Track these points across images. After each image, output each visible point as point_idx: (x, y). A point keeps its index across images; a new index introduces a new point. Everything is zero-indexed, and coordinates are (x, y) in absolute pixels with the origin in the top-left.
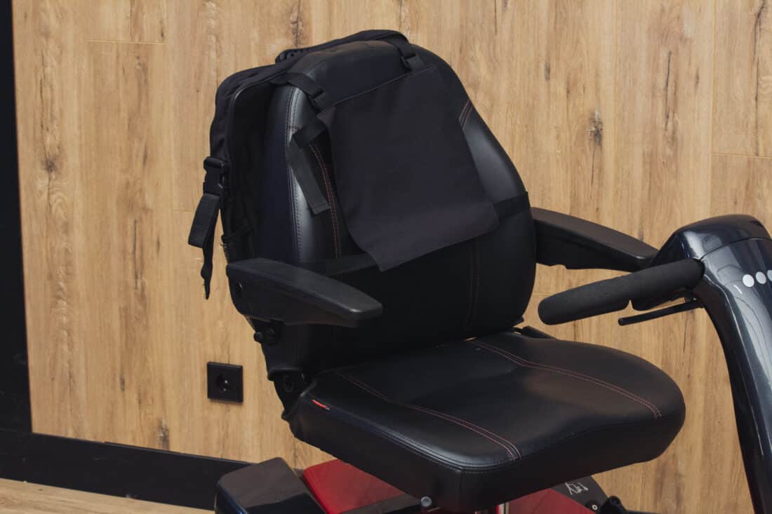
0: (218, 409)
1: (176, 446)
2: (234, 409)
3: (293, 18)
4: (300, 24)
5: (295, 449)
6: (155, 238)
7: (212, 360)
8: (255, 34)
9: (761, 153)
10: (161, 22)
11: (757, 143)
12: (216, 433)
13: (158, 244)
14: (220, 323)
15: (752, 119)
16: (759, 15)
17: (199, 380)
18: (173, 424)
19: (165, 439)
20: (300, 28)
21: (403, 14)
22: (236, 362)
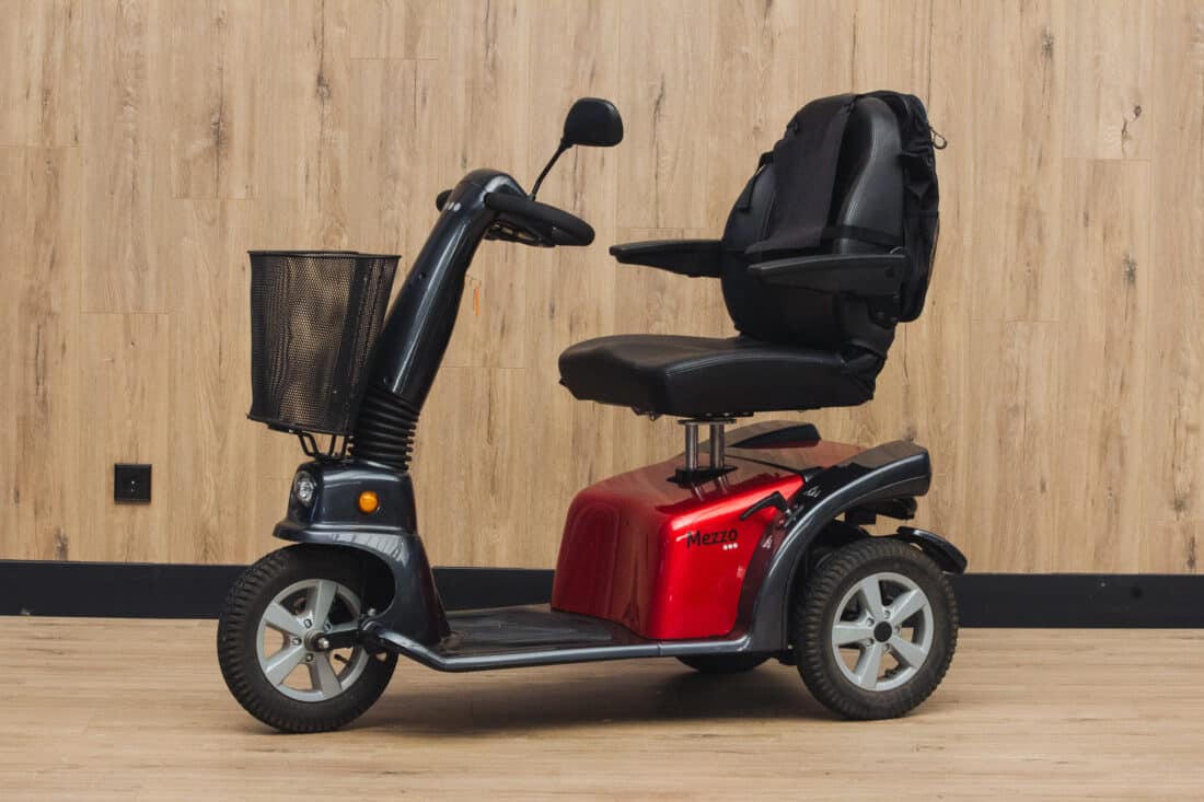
0: (124, 510)
1: (75, 556)
2: (140, 511)
3: (214, 119)
4: (222, 124)
5: (206, 544)
6: (60, 343)
7: (118, 461)
8: (174, 136)
9: (661, 226)
10: (75, 127)
11: (657, 218)
12: (119, 537)
13: (64, 347)
14: (129, 423)
15: (653, 194)
16: (658, 103)
17: (105, 483)
18: (72, 533)
19: (63, 550)
20: (222, 128)
21: (325, 113)
22: (144, 461)
